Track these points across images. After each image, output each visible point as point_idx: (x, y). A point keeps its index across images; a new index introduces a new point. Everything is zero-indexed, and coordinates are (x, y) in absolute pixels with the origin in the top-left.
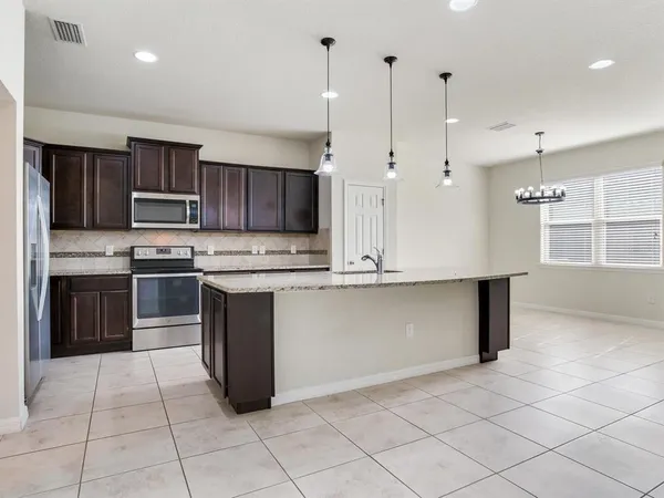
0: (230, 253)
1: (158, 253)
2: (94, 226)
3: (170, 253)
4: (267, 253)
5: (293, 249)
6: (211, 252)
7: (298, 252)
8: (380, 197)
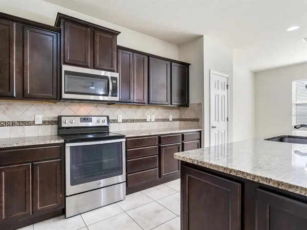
0: (133, 121)
1: (81, 121)
2: (24, 96)
3: (91, 121)
4: (157, 120)
5: (171, 118)
6: (120, 120)
7: (174, 120)
8: (226, 84)
